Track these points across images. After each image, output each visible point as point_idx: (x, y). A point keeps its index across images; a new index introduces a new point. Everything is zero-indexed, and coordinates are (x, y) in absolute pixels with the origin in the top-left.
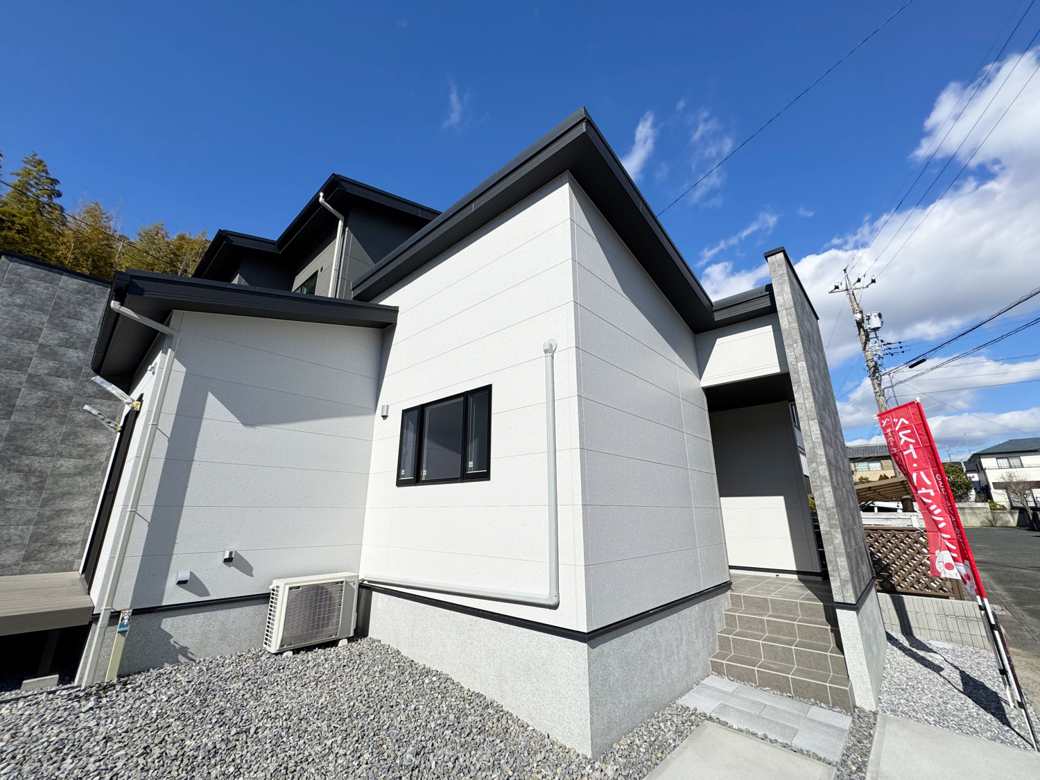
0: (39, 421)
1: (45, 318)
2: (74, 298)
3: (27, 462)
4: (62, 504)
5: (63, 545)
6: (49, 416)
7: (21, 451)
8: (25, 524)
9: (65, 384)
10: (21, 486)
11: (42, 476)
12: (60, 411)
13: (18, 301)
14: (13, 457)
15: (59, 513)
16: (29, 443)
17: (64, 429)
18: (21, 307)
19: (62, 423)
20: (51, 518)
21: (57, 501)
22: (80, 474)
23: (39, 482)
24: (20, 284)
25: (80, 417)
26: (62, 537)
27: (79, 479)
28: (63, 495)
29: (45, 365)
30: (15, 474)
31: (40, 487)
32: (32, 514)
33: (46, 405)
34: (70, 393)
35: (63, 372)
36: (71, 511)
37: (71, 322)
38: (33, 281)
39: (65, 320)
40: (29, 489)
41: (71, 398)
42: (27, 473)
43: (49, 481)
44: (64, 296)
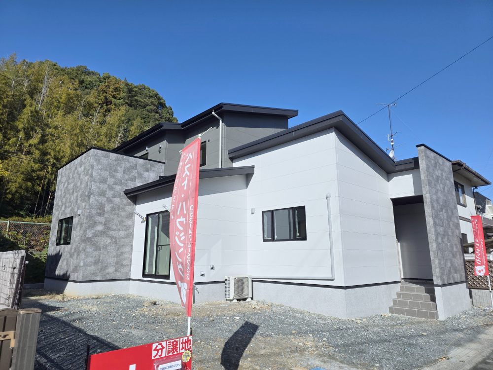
0: (112, 217)
1: (108, 173)
2: (115, 163)
3: (111, 233)
4: (122, 250)
5: (125, 266)
6: (115, 214)
7: (109, 229)
8: (114, 258)
9: (117, 201)
10: (111, 243)
11: (115, 238)
12: (117, 212)
13: (100, 167)
14: (107, 231)
15: (122, 253)
16: (110, 226)
17: (119, 219)
18: (101, 170)
19: (118, 217)
20: (120, 255)
21: (121, 248)
22: (126, 237)
23: (115, 240)
24: (99, 160)
25: (123, 214)
26: (124, 263)
27: (126, 239)
28: (123, 246)
29: (110, 193)
30: (108, 238)
31: (116, 243)
32: (115, 254)
33: (113, 209)
34: (119, 205)
35: (116, 196)
36: (125, 252)
37: (115, 174)
38: (102, 158)
39: (113, 173)
40: (113, 244)
41: (119, 206)
42: (112, 237)
43: (118, 241)
44: (112, 163)
